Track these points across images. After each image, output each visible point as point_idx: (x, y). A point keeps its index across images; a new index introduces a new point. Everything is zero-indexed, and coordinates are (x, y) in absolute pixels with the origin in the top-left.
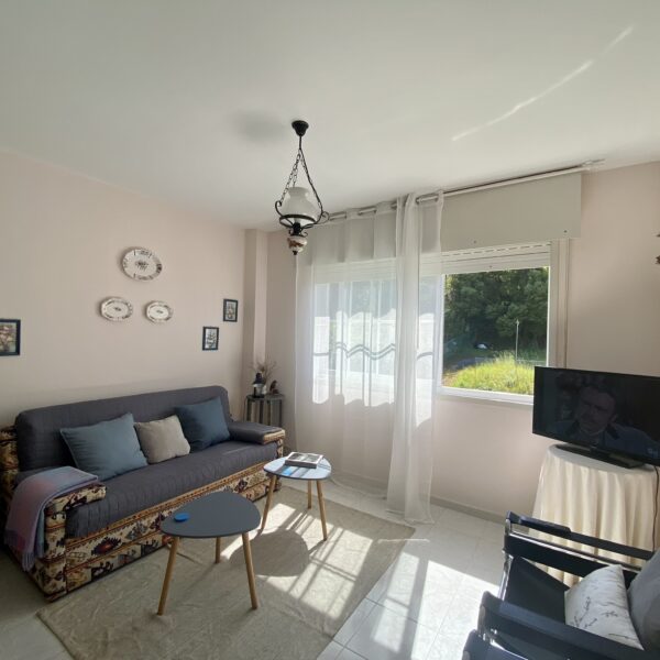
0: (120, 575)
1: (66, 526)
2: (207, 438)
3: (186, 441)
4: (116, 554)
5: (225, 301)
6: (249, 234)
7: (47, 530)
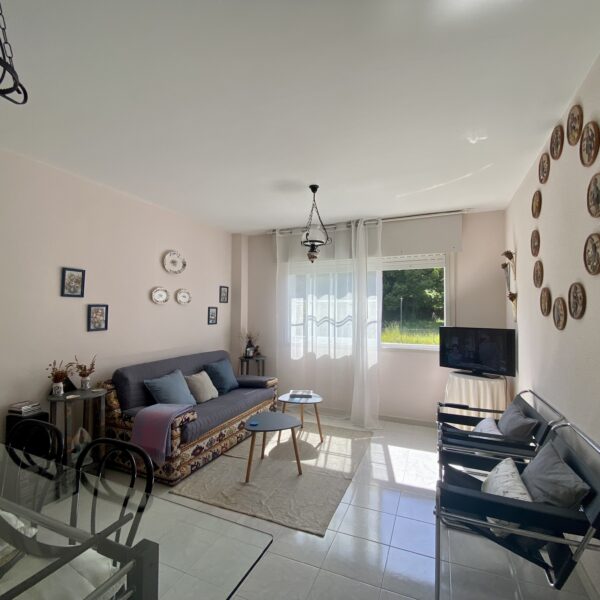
0: (205, 469)
1: (182, 435)
2: (228, 387)
3: (214, 388)
4: (201, 457)
5: (221, 287)
6: (235, 237)
7: (173, 438)
